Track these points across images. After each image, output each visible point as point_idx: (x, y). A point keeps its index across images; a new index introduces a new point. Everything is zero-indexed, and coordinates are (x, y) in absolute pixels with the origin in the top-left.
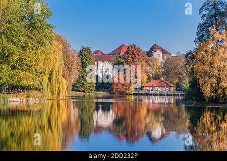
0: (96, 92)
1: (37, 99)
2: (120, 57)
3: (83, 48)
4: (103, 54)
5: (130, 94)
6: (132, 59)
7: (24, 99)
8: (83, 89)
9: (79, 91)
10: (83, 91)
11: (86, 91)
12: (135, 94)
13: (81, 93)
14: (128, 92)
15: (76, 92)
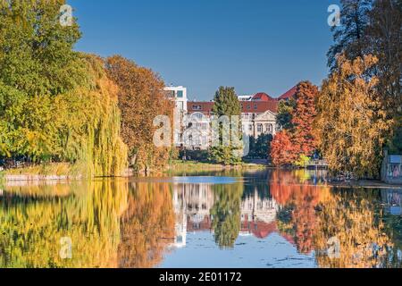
0: (243, 163)
1: (63, 177)
2: (287, 104)
3: (221, 89)
4: (270, 98)
5: (301, 168)
6: (304, 107)
7: (37, 177)
8: (220, 160)
9: (215, 162)
10: (223, 163)
11: (226, 163)
12: (310, 168)
13: (218, 167)
14: (297, 163)
15: (211, 165)
